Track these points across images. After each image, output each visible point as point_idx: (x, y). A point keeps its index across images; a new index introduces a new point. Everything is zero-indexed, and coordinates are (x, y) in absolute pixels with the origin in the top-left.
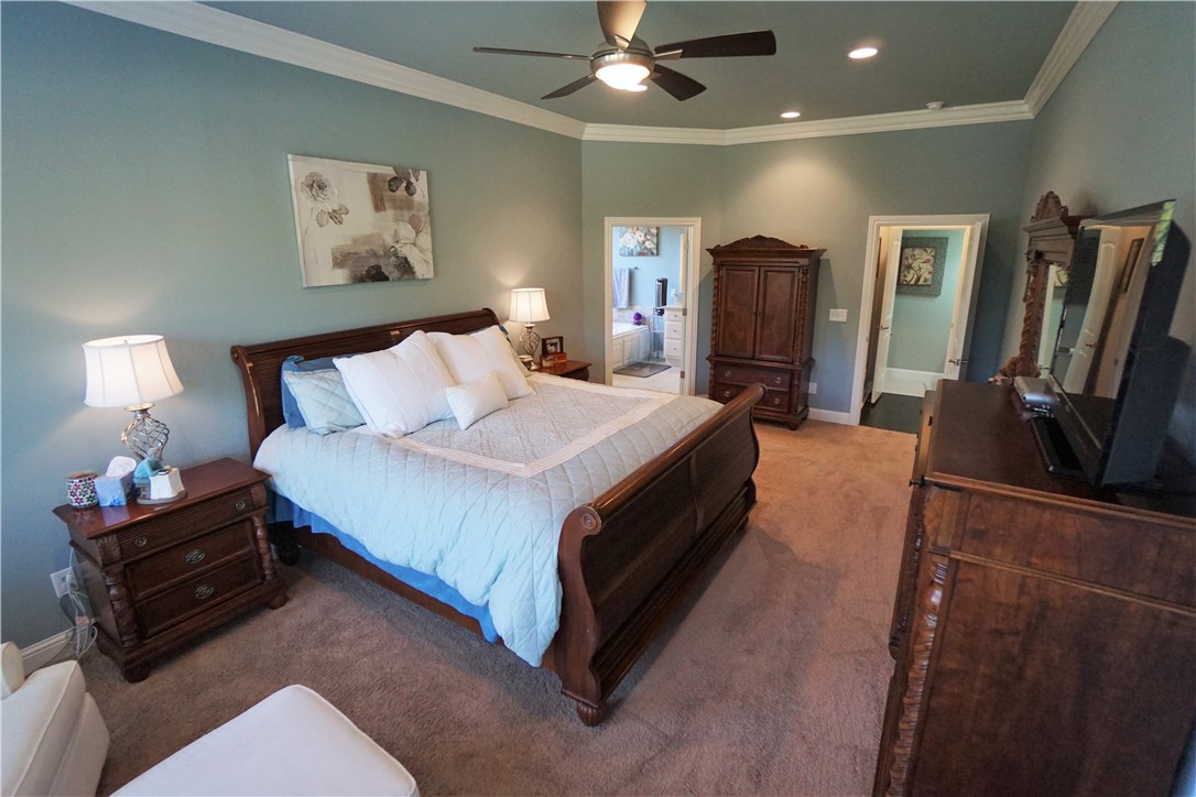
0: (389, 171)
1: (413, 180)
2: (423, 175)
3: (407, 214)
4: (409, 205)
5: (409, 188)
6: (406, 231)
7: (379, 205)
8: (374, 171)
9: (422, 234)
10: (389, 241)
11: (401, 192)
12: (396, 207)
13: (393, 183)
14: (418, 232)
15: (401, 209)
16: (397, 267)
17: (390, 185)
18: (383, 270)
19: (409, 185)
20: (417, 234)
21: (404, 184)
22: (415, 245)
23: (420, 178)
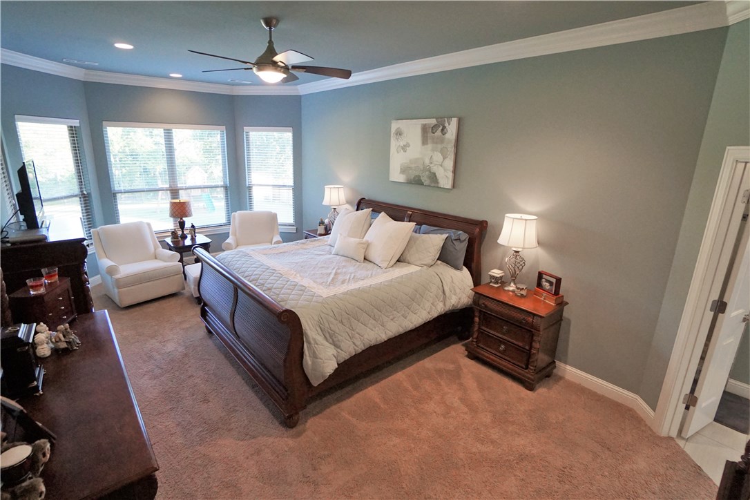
0: (433, 121)
1: (446, 125)
2: (454, 121)
3: (439, 146)
4: (442, 141)
5: (444, 131)
6: (438, 157)
7: (425, 142)
8: (424, 123)
9: (448, 159)
10: (427, 161)
11: (438, 133)
12: (433, 143)
13: (434, 128)
14: (444, 158)
15: (436, 143)
16: (429, 178)
17: (432, 129)
18: (422, 178)
19: (444, 127)
20: (444, 159)
21: (441, 128)
22: (441, 166)
23: (451, 123)
